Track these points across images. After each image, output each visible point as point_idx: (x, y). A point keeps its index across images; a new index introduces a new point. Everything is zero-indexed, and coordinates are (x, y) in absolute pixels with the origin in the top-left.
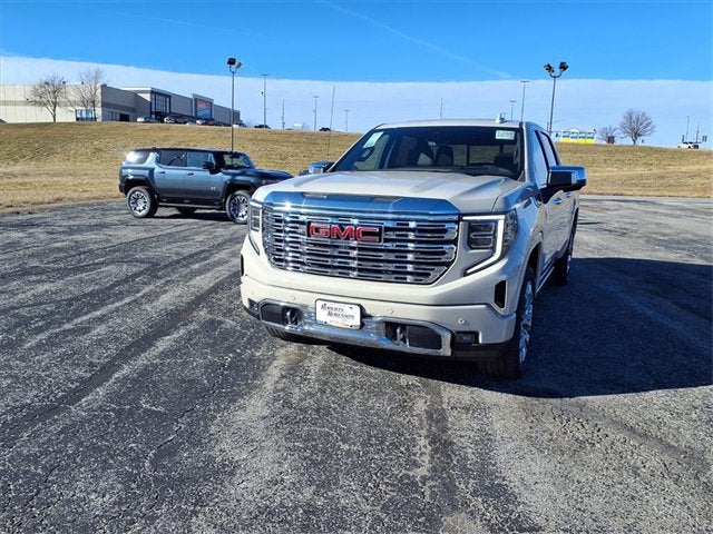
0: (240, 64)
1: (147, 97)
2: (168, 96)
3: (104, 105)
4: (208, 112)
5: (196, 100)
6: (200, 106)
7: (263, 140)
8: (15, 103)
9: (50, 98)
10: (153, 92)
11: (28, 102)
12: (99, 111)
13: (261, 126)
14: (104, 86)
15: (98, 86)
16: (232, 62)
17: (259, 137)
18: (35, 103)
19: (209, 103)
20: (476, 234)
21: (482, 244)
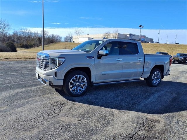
0: (143, 27)
1: (128, 36)
2: (134, 35)
3: (118, 38)
4: (144, 39)
5: (141, 36)
6: (142, 37)
7: (155, 46)
10: (130, 35)
13: (157, 43)
14: (119, 34)
15: (117, 33)
16: (140, 26)
17: (154, 46)
19: (145, 37)
20: (53, 61)
21: (54, 63)
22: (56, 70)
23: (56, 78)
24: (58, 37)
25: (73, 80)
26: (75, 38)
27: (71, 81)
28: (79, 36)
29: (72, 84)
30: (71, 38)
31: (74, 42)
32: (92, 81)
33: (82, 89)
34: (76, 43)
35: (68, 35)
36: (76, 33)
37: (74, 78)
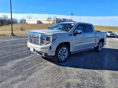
1: (62, 20)
3: (56, 21)
8: (45, 21)
9: (49, 20)
10: (63, 19)
11: (46, 21)
12: (55, 22)
14: (56, 18)
16: (72, 14)
18: (47, 21)
20: (48, 39)
21: (49, 40)
22: (51, 45)
23: (51, 51)
24: (16, 19)
25: (61, 51)
26: (28, 21)
27: (60, 52)
28: (30, 19)
29: (60, 54)
30: (25, 21)
31: (27, 23)
32: (70, 51)
33: (65, 57)
34: (28, 24)
35: (22, 19)
36: (28, 17)
37: (61, 50)
